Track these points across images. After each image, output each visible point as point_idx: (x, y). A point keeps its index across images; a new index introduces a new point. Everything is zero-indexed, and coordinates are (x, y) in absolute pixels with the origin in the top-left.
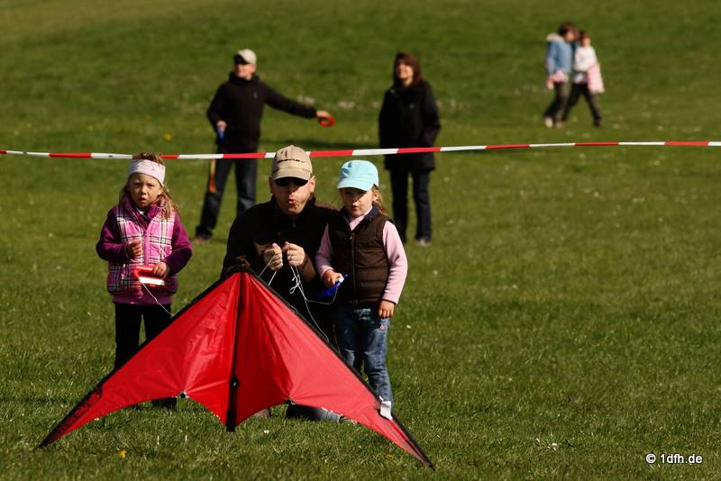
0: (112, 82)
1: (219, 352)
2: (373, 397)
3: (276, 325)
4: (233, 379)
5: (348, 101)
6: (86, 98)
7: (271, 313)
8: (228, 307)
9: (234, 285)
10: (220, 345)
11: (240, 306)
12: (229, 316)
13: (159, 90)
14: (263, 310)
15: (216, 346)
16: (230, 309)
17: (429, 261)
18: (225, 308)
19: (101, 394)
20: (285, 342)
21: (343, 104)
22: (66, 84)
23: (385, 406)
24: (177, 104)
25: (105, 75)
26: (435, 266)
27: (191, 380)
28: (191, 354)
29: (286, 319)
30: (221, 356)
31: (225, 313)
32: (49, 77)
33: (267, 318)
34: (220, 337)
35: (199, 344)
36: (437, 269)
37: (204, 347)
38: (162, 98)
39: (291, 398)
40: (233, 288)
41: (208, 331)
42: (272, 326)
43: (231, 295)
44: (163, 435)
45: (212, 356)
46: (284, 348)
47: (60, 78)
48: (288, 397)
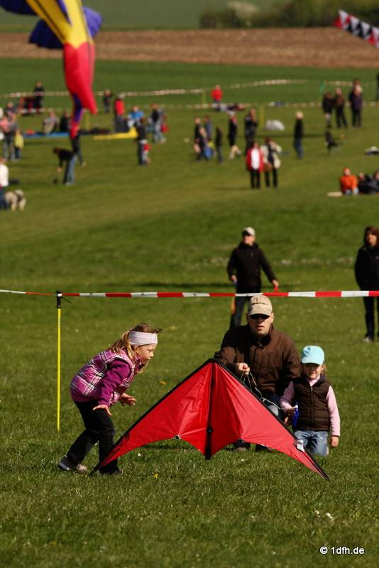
0: (144, 252)
1: (200, 411)
2: (293, 438)
3: (234, 395)
4: (209, 428)
5: (287, 259)
6: (129, 262)
7: (231, 387)
8: (205, 383)
9: (209, 370)
10: (200, 407)
11: (212, 383)
12: (205, 390)
13: (173, 256)
14: (225, 385)
15: (198, 407)
16: (206, 385)
17: (339, 355)
18: (203, 384)
19: (129, 438)
20: (239, 405)
21: (284, 262)
22: (116, 254)
23: (300, 443)
24: (183, 264)
25: (139, 248)
26: (343, 357)
27: (182, 428)
28: (182, 412)
29: (239, 391)
30: (201, 413)
31: (203, 387)
32: (105, 250)
33: (228, 390)
34: (200, 402)
35: (187, 407)
36: (344, 359)
37: (190, 408)
38: (174, 261)
39: (242, 438)
40: (208, 372)
41: (192, 398)
42: (231, 395)
43: (207, 376)
44: (180, 464)
45: (195, 414)
46: (238, 407)
47: (112, 250)
48: (240, 437)
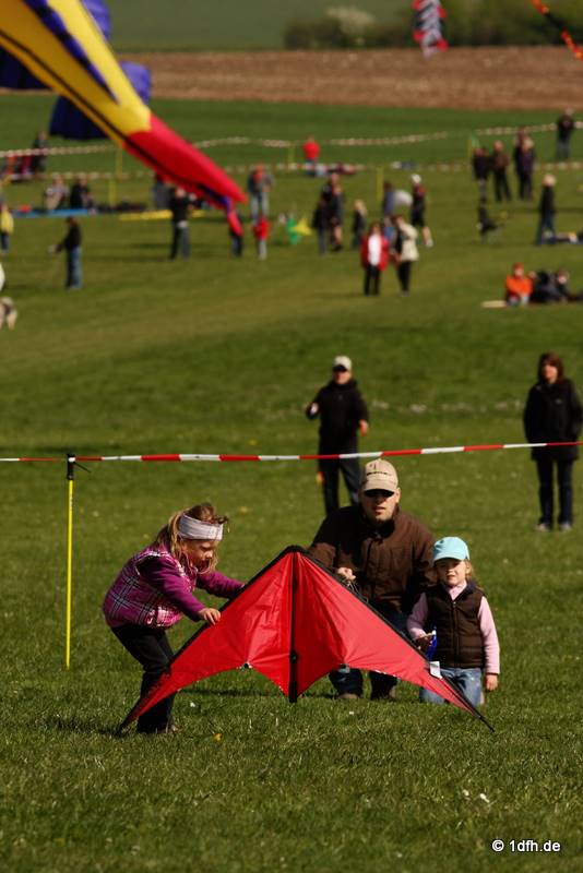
0: (199, 393)
1: (278, 629)
3: (329, 599)
4: (293, 653)
5: (419, 404)
7: (323, 588)
8: (283, 585)
9: (287, 564)
10: (278, 620)
11: (294, 584)
12: (284, 593)
14: (316, 585)
15: (275, 621)
16: (285, 586)
20: (337, 613)
21: (415, 408)
23: (434, 666)
26: (505, 555)
28: (250, 629)
30: (280, 633)
31: (281, 590)
32: (140, 390)
33: (320, 593)
34: (276, 613)
35: (257, 620)
36: (508, 557)
37: (262, 622)
38: (246, 407)
40: (286, 567)
42: (324, 599)
43: (285, 573)
44: (255, 719)
48: (342, 662)
